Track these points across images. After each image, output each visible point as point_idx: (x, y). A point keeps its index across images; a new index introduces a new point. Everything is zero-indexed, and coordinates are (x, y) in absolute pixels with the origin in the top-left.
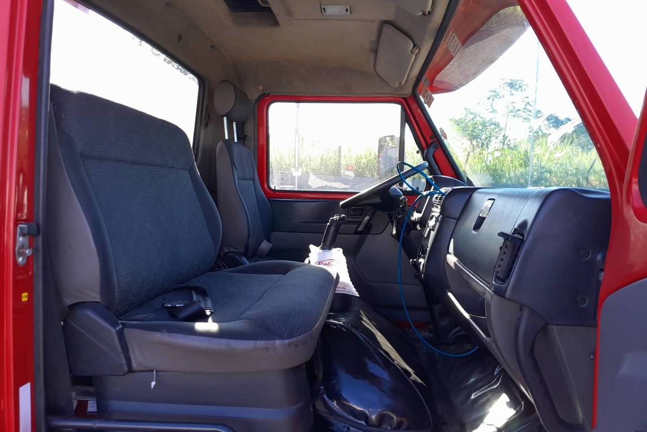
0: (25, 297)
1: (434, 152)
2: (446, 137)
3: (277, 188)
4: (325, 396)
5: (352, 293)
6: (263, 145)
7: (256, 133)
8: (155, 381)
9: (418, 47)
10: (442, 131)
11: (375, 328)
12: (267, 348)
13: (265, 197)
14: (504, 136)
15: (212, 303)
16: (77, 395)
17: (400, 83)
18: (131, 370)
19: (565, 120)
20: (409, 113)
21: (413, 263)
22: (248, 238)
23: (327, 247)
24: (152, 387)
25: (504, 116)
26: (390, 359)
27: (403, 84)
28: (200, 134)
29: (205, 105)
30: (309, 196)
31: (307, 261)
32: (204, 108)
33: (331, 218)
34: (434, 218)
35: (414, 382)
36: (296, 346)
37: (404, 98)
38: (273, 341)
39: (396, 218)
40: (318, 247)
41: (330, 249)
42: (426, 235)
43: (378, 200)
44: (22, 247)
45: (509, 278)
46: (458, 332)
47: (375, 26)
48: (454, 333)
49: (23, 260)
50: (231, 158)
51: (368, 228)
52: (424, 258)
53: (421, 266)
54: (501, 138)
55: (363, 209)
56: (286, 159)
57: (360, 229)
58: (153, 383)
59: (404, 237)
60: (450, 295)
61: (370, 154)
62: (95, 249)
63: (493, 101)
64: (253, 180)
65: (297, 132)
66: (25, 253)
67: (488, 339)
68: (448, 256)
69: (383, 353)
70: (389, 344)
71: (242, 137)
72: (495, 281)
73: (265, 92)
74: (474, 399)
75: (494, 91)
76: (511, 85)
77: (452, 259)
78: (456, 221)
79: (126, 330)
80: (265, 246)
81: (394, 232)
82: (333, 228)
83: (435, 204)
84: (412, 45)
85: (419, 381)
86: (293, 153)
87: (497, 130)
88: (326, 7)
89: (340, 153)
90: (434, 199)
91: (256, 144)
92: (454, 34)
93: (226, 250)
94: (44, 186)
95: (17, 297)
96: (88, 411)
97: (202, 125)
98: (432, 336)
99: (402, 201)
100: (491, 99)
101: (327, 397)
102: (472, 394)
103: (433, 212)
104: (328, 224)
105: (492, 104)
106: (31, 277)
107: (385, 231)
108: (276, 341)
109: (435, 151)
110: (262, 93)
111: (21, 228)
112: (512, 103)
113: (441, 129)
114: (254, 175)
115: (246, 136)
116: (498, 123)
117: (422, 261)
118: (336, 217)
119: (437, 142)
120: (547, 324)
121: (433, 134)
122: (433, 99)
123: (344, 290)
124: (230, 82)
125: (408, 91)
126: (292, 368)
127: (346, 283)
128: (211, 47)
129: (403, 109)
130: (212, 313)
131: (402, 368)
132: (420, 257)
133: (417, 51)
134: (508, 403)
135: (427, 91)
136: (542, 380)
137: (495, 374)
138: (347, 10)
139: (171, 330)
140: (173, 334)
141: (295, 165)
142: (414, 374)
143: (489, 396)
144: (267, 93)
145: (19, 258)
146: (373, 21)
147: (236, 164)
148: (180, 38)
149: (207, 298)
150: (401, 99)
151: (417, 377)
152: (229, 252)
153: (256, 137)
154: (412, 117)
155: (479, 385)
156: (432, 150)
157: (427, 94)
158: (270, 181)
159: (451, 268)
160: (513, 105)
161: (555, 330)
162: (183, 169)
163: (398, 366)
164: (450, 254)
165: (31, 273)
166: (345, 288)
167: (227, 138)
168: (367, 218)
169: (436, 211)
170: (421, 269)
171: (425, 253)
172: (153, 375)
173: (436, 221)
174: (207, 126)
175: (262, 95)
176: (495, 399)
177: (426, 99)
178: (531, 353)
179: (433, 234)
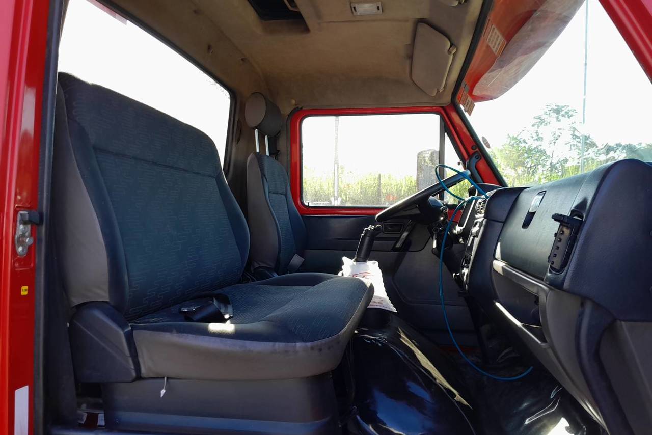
0: (24, 291)
1: (476, 163)
2: (488, 146)
3: (310, 205)
4: (358, 417)
5: (389, 308)
6: (296, 163)
7: (289, 149)
8: (165, 389)
9: (456, 46)
10: (485, 140)
11: (414, 346)
12: (287, 352)
13: (299, 213)
14: (551, 164)
15: (233, 310)
16: (87, 407)
17: (438, 91)
18: (139, 377)
19: (615, 146)
20: (449, 123)
21: (456, 277)
22: (279, 252)
23: (362, 258)
24: (162, 395)
25: (551, 143)
26: (430, 377)
27: (441, 91)
28: (231, 149)
29: (237, 119)
30: (344, 211)
31: (340, 274)
32: (236, 123)
33: (365, 229)
34: (478, 224)
35: (459, 403)
36: (320, 350)
37: (443, 108)
38: (294, 344)
39: (436, 230)
40: (352, 259)
41: (365, 261)
42: (469, 245)
43: (416, 211)
44: (23, 235)
45: (567, 267)
46: (507, 354)
47: (409, 26)
48: (504, 355)
49: (23, 250)
50: (262, 169)
51: (407, 245)
52: (467, 267)
53: (465, 277)
54: (548, 166)
55: (402, 225)
56: (325, 188)
57: (398, 245)
58: (163, 392)
59: (444, 250)
60: (498, 304)
61: (411, 182)
62: (103, 241)
63: (538, 128)
64: (286, 195)
65: (336, 162)
66: (25, 242)
67: (543, 344)
68: (495, 262)
69: (424, 371)
70: (430, 363)
71: (275, 153)
72: (550, 272)
73: (297, 106)
74: (528, 424)
75: (539, 118)
76: (557, 111)
77: (499, 265)
78: (502, 224)
79: (135, 332)
80: (297, 260)
81: (435, 246)
82: (367, 239)
83: (478, 210)
84: (449, 44)
85: (465, 403)
86: (333, 182)
87: (543, 158)
88: (356, 6)
89: (380, 179)
90: (477, 205)
91: (289, 159)
92: (493, 26)
93: (256, 266)
94: (48, 173)
95: (16, 290)
96: (98, 424)
97: (234, 140)
98: (479, 360)
99: (442, 211)
100: (536, 126)
101: (360, 417)
102: (526, 420)
103: (476, 219)
104: (363, 235)
105: (537, 131)
106: (33, 270)
107: (426, 247)
108: (297, 344)
109: (478, 161)
110: (294, 107)
111: (21, 215)
112: (559, 129)
113: (483, 138)
114: (286, 190)
115: (279, 151)
116: (544, 150)
117: (466, 271)
118: (371, 227)
119: (479, 152)
120: (615, 320)
121: (475, 144)
122: (474, 105)
123: (380, 305)
124: (262, 95)
125: (447, 99)
126: (315, 376)
127: (383, 298)
128: (242, 59)
129: (442, 119)
130: (230, 318)
131: (444, 388)
132: (463, 267)
133: (455, 51)
134: (567, 429)
135: (468, 97)
136: (610, 389)
137: (552, 397)
138: (378, 7)
139: (181, 330)
140: (183, 334)
141: (334, 194)
142: (458, 395)
143: (545, 421)
144: (300, 107)
145: (19, 247)
146: (407, 21)
147: (267, 176)
148: (209, 47)
149: (229, 306)
150: (440, 109)
151: (462, 399)
152: (259, 267)
153: (289, 152)
154: (451, 127)
155: (534, 409)
156: (474, 160)
157: (467, 102)
158: (304, 198)
159: (499, 274)
160: (560, 131)
161: (624, 327)
162: (210, 176)
163: (440, 385)
164: (497, 259)
165: (32, 265)
166: (382, 304)
167: (258, 150)
168: (405, 234)
169: (480, 217)
170: (465, 280)
171: (469, 263)
172: (164, 382)
173: (480, 227)
174: (238, 140)
175: (295, 109)
176: (553, 426)
177: (466, 106)
178: (596, 355)
179: (477, 240)
